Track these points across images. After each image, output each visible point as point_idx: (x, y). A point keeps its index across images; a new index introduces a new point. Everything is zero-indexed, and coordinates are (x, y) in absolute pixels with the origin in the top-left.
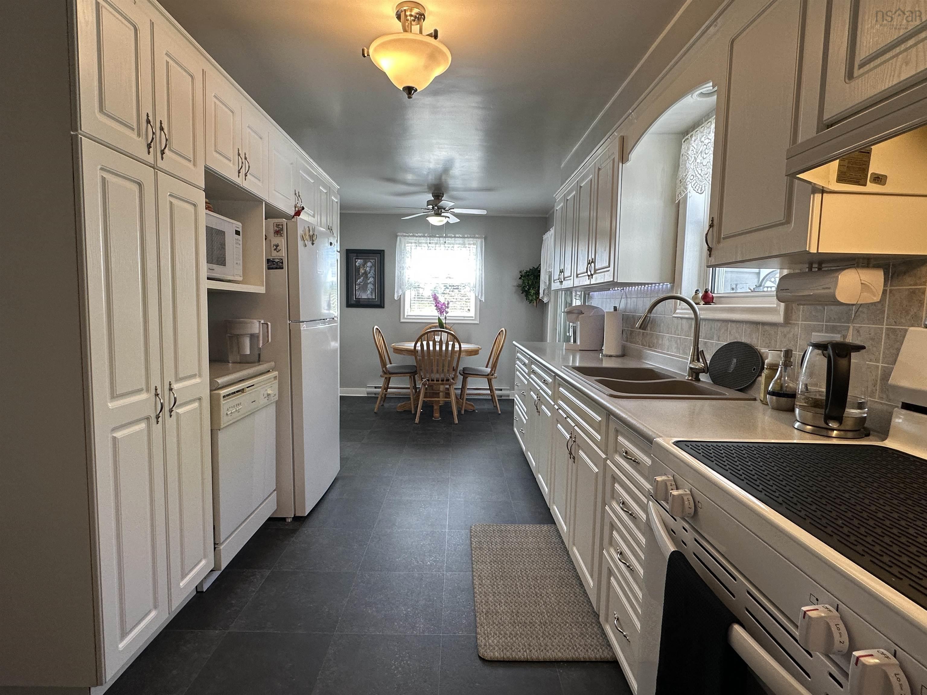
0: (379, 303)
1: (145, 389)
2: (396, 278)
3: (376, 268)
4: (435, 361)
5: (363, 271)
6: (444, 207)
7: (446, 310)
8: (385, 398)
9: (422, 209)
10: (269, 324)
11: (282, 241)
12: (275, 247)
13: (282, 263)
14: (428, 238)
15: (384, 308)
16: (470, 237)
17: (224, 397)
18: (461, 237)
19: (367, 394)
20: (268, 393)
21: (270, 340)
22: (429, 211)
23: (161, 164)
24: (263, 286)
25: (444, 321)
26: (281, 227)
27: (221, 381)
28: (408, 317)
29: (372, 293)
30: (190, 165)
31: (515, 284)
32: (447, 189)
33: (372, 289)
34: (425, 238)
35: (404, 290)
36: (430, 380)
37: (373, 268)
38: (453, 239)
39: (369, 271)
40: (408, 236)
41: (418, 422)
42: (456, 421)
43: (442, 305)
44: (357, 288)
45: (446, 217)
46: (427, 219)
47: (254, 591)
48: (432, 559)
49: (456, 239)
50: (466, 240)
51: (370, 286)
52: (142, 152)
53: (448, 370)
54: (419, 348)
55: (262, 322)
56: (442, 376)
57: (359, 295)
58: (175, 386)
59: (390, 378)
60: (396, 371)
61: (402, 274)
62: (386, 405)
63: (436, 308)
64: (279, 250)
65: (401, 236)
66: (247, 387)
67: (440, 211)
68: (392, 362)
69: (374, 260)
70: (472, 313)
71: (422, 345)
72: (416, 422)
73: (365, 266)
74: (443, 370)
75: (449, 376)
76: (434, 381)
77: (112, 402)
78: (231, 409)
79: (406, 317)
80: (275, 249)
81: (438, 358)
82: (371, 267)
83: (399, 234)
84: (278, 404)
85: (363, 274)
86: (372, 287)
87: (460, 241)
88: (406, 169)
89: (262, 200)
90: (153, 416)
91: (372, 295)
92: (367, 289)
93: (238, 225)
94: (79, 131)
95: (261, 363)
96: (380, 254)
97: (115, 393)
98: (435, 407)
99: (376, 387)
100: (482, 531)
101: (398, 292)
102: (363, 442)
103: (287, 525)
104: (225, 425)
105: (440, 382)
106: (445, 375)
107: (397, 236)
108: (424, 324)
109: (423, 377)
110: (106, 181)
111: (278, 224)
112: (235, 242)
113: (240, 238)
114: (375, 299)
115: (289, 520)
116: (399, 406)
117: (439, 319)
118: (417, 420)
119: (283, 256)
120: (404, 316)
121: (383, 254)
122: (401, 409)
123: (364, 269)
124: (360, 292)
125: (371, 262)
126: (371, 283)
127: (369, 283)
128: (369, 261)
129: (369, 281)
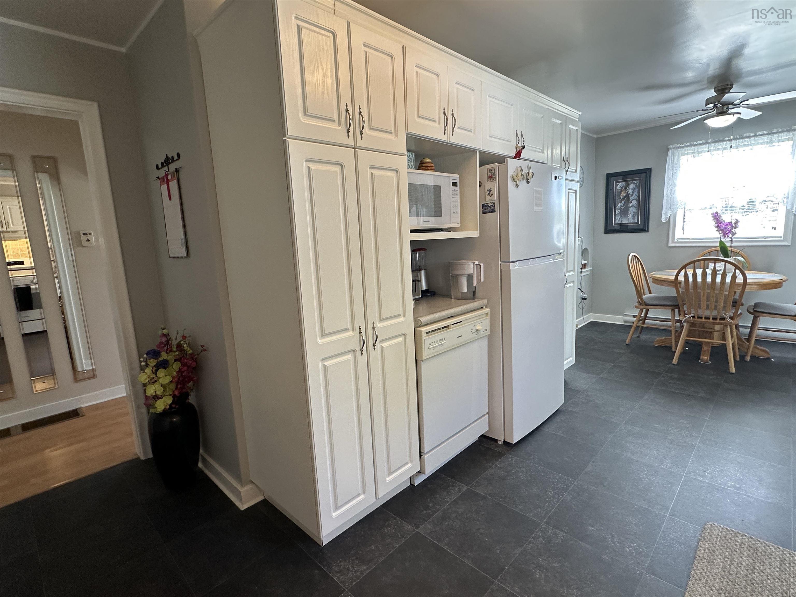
0: (642, 227)
1: (351, 329)
2: (665, 198)
3: (639, 190)
4: (704, 295)
5: (624, 195)
6: (732, 101)
7: (733, 230)
8: (642, 329)
9: (697, 111)
10: (482, 265)
11: (494, 186)
12: (488, 192)
13: (494, 206)
14: (713, 144)
15: (648, 231)
16: (781, 132)
17: (427, 333)
18: (766, 134)
19: (624, 322)
20: (477, 328)
21: (482, 280)
22: (709, 111)
23: (360, 143)
24: (477, 230)
25: (728, 244)
26: (493, 171)
27: (423, 320)
28: (679, 241)
29: (634, 217)
30: (392, 137)
32: (739, 76)
33: (634, 212)
34: (708, 145)
35: (675, 211)
36: (696, 317)
37: (637, 190)
38: (753, 138)
39: (631, 194)
40: (683, 147)
41: (676, 363)
42: (733, 370)
43: (727, 225)
44: (616, 213)
45: (734, 114)
46: (705, 122)
47: (448, 502)
48: (634, 547)
49: (758, 138)
50: (775, 136)
51: (632, 210)
52: (342, 138)
53: (724, 307)
54: (681, 278)
55: (477, 263)
56: (715, 313)
57: (619, 220)
58: (379, 325)
59: (648, 309)
60: (655, 302)
61: (673, 192)
62: (643, 337)
63: (716, 229)
64: (492, 195)
65: (673, 148)
66: (452, 324)
67: (725, 109)
68: (652, 291)
69: (638, 181)
70: (779, 232)
71: (686, 276)
72: (673, 363)
73: (628, 188)
74: (716, 306)
75: (725, 314)
76: (702, 318)
77: (322, 339)
78: (433, 344)
79: (676, 241)
80: (489, 194)
81: (709, 291)
82: (634, 189)
83: (671, 146)
84: (490, 338)
85: (625, 197)
86: (635, 210)
88: (683, 68)
89: (476, 150)
90: (358, 349)
91: (634, 219)
92: (628, 213)
93: (456, 177)
94: (287, 136)
95: (476, 300)
96: (646, 173)
97: (324, 332)
98: (705, 348)
99: (631, 316)
100: (721, 538)
101: (666, 213)
102: (601, 376)
103: (497, 447)
104: (426, 358)
105: (711, 320)
106: (718, 313)
107: (668, 150)
108: (702, 248)
109: (686, 312)
110: (311, 170)
111: (491, 169)
112: (451, 193)
113: (458, 188)
115: (500, 443)
116: (658, 339)
117: (721, 242)
118: (675, 361)
119: (495, 200)
120: (674, 240)
121: (649, 172)
122: (659, 344)
123: (625, 192)
124: (620, 217)
125: (634, 183)
126: (633, 206)
127: (631, 206)
128: (632, 183)
129: (631, 205)
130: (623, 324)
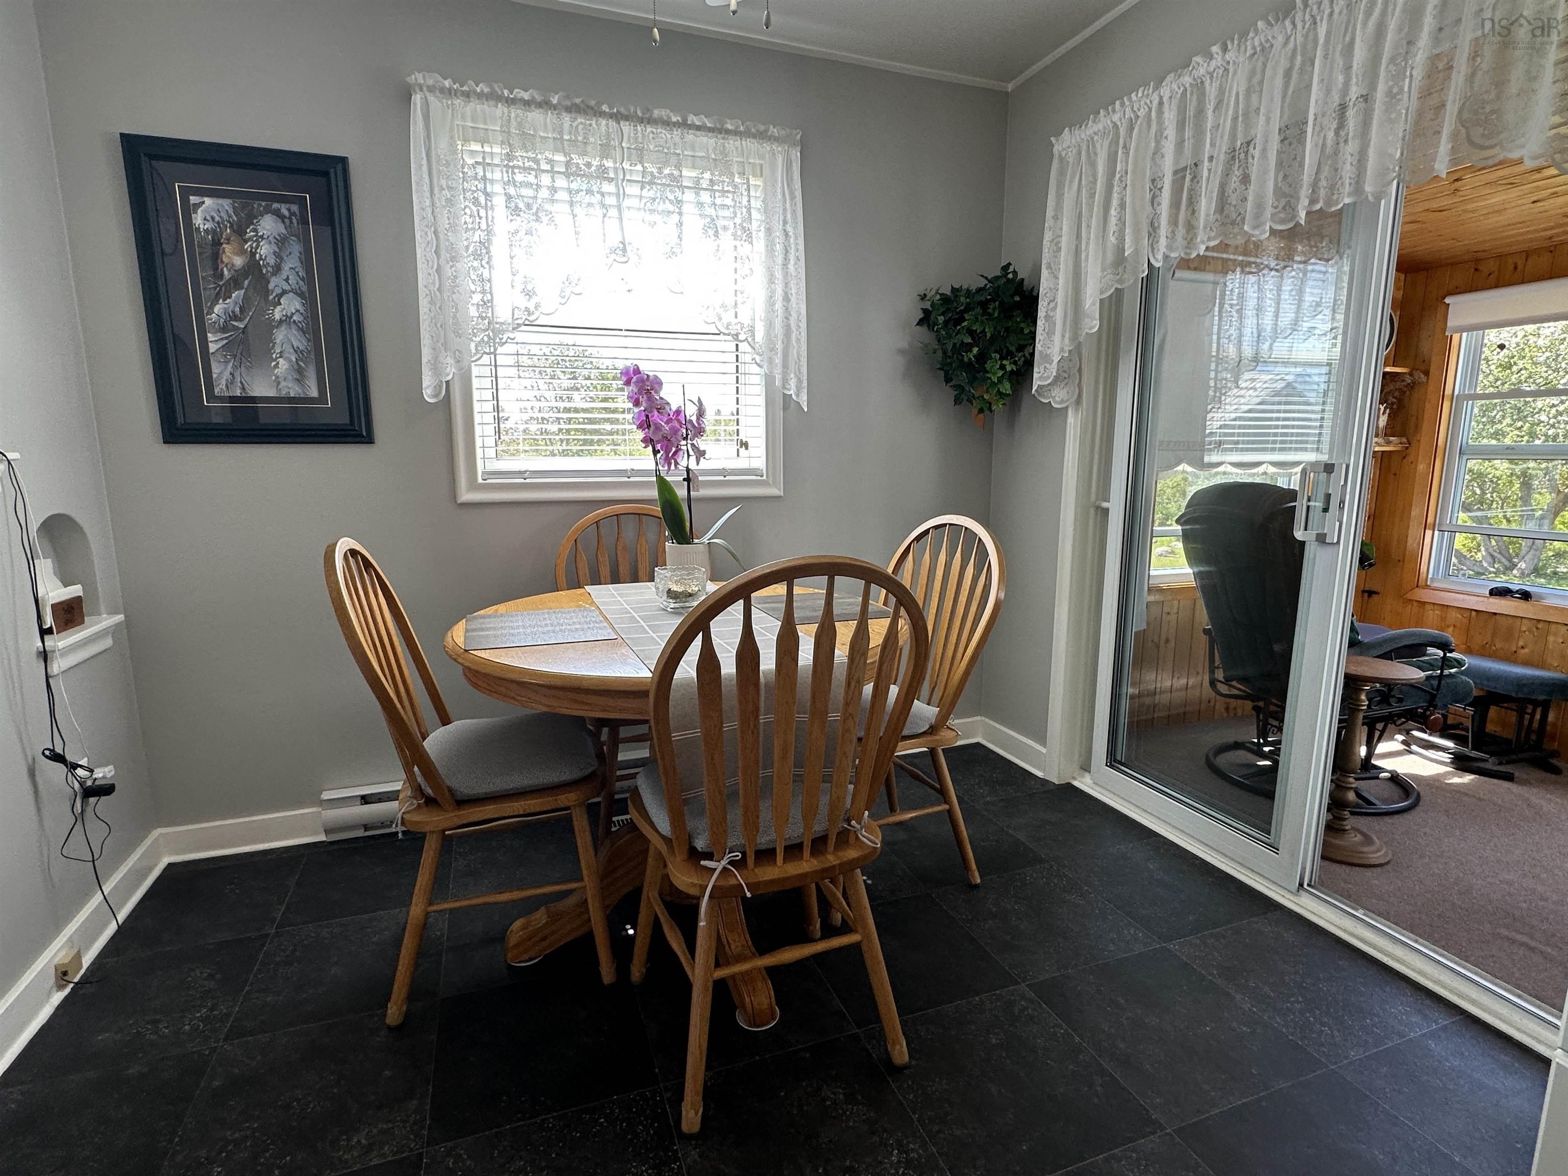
0: (343, 419)
2: (422, 301)
3: (307, 251)
5: (239, 261)
14: (566, 118)
15: (371, 442)
16: (747, 134)
18: (711, 130)
19: (327, 832)
28: (497, 481)
29: (300, 371)
31: (904, 344)
33: (296, 349)
34: (551, 117)
35: (466, 363)
37: (296, 248)
38: (677, 132)
39: (271, 261)
40: (466, 95)
44: (213, 348)
49: (690, 136)
50: (732, 144)
51: (288, 338)
57: (230, 384)
61: (448, 284)
65: (432, 90)
69: (295, 208)
70: (760, 463)
73: (249, 233)
79: (481, 482)
82: (282, 241)
83: (417, 79)
85: (242, 273)
86: (298, 340)
87: (707, 141)
91: (300, 380)
92: (269, 351)
96: (325, 174)
99: (366, 800)
101: (437, 369)
107: (408, 90)
114: (322, 398)
117: (663, 484)
120: (476, 479)
121: (340, 173)
122: (526, 957)
123: (242, 252)
124: (234, 367)
125: (277, 214)
126: (287, 320)
127: (281, 322)
128: (268, 210)
129: (278, 314)
130: (322, 838)
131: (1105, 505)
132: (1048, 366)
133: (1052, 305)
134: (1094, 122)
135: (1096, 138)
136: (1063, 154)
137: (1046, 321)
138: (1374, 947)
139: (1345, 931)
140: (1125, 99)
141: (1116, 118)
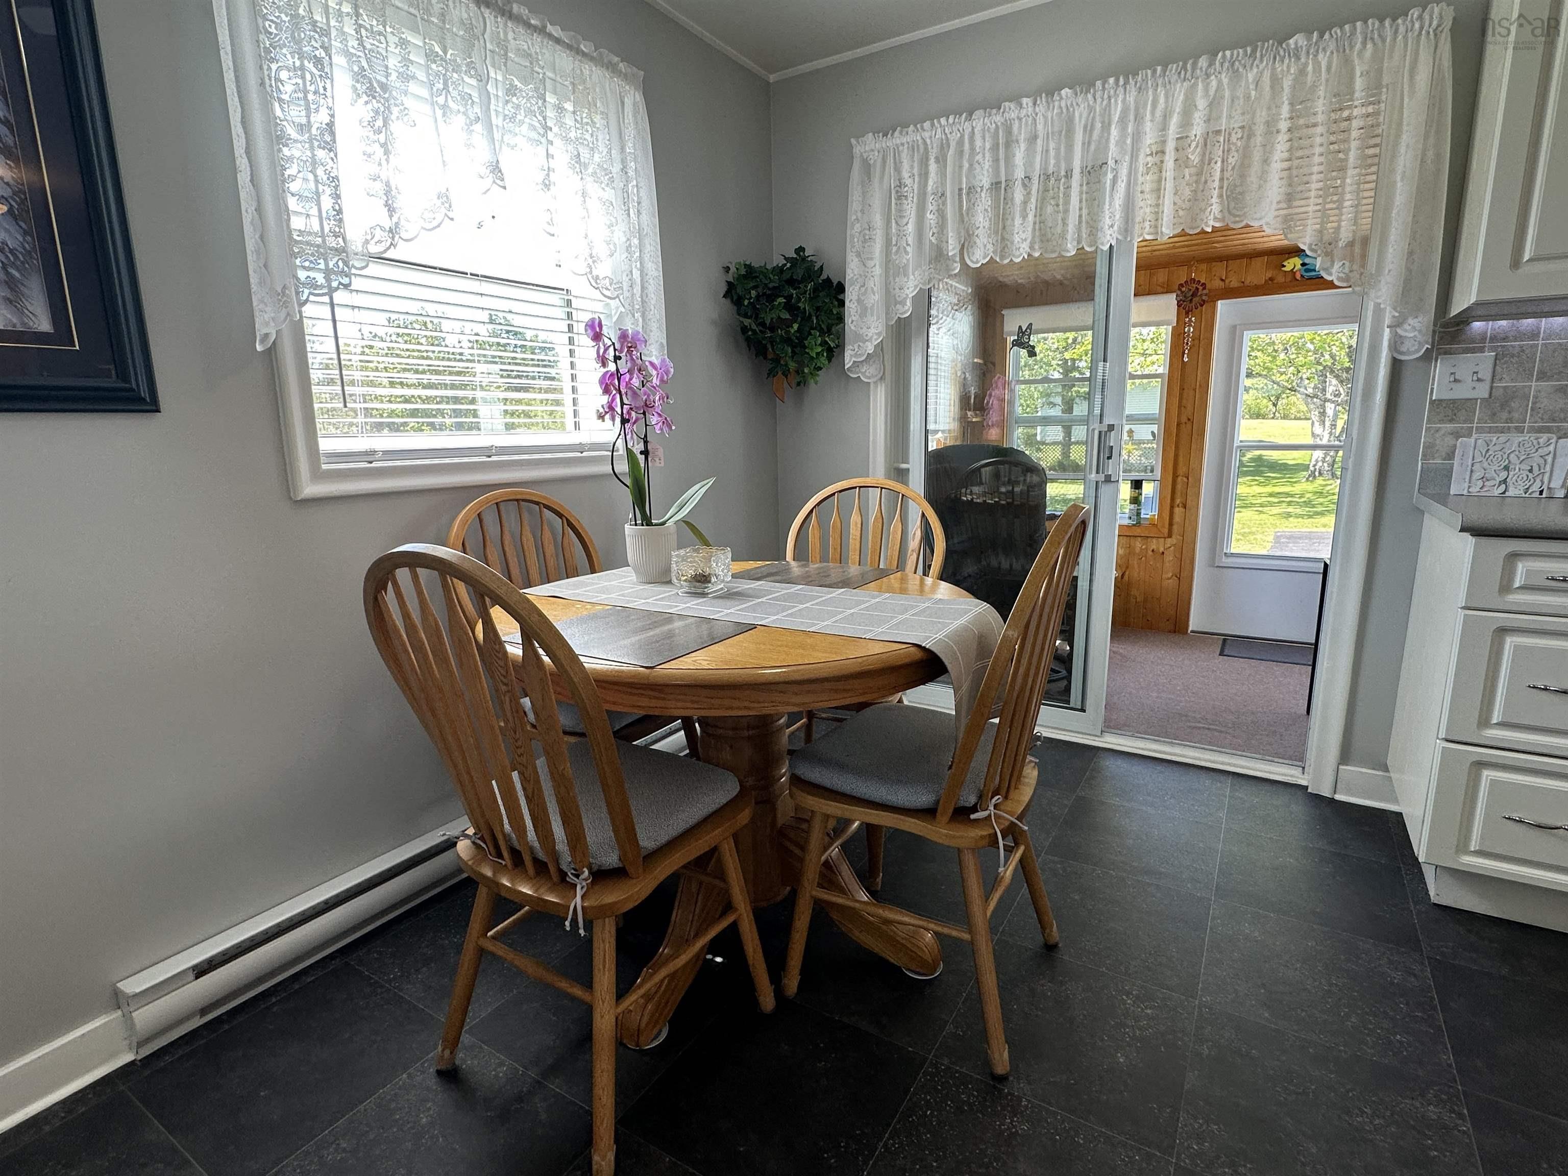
15: (152, 408)
16: (600, 63)
18: (568, 46)
38: (537, 40)
50: (587, 69)
99: (201, 970)
120: (319, 465)
131: (904, 466)
132: (861, 344)
133: (863, 289)
134: (901, 133)
135: (901, 148)
136: (865, 155)
137: (858, 303)
138: (1164, 753)
139: (1142, 749)
140: (935, 121)
141: (926, 135)
